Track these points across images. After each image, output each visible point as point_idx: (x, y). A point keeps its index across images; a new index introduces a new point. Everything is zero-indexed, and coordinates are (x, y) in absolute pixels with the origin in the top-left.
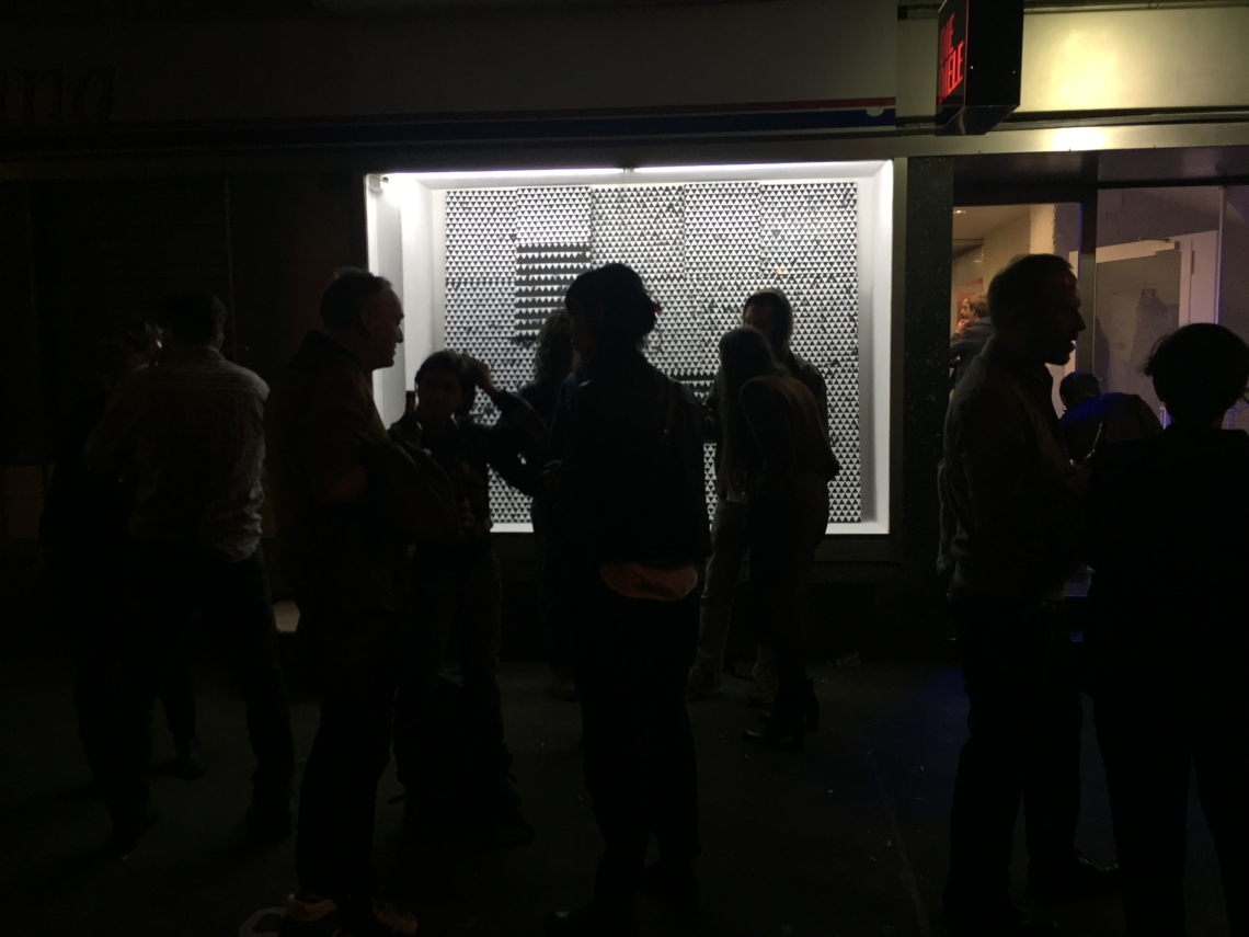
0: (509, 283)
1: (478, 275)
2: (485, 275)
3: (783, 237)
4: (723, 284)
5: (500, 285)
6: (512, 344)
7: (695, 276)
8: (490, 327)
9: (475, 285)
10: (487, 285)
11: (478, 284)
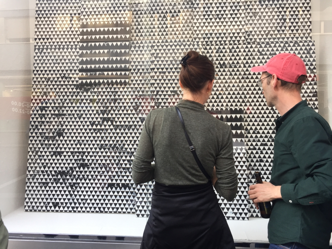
0: (76, 49)
1: (56, 44)
2: (60, 43)
3: (260, 17)
4: (219, 48)
5: (69, 50)
6: (77, 89)
7: (200, 43)
8: (62, 78)
9: (53, 50)
10: (61, 50)
11: (55, 49)
